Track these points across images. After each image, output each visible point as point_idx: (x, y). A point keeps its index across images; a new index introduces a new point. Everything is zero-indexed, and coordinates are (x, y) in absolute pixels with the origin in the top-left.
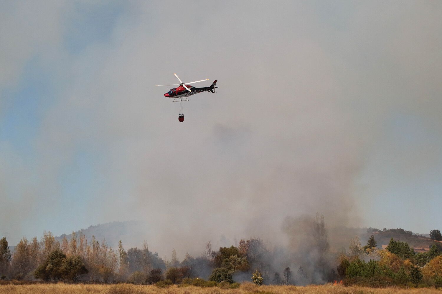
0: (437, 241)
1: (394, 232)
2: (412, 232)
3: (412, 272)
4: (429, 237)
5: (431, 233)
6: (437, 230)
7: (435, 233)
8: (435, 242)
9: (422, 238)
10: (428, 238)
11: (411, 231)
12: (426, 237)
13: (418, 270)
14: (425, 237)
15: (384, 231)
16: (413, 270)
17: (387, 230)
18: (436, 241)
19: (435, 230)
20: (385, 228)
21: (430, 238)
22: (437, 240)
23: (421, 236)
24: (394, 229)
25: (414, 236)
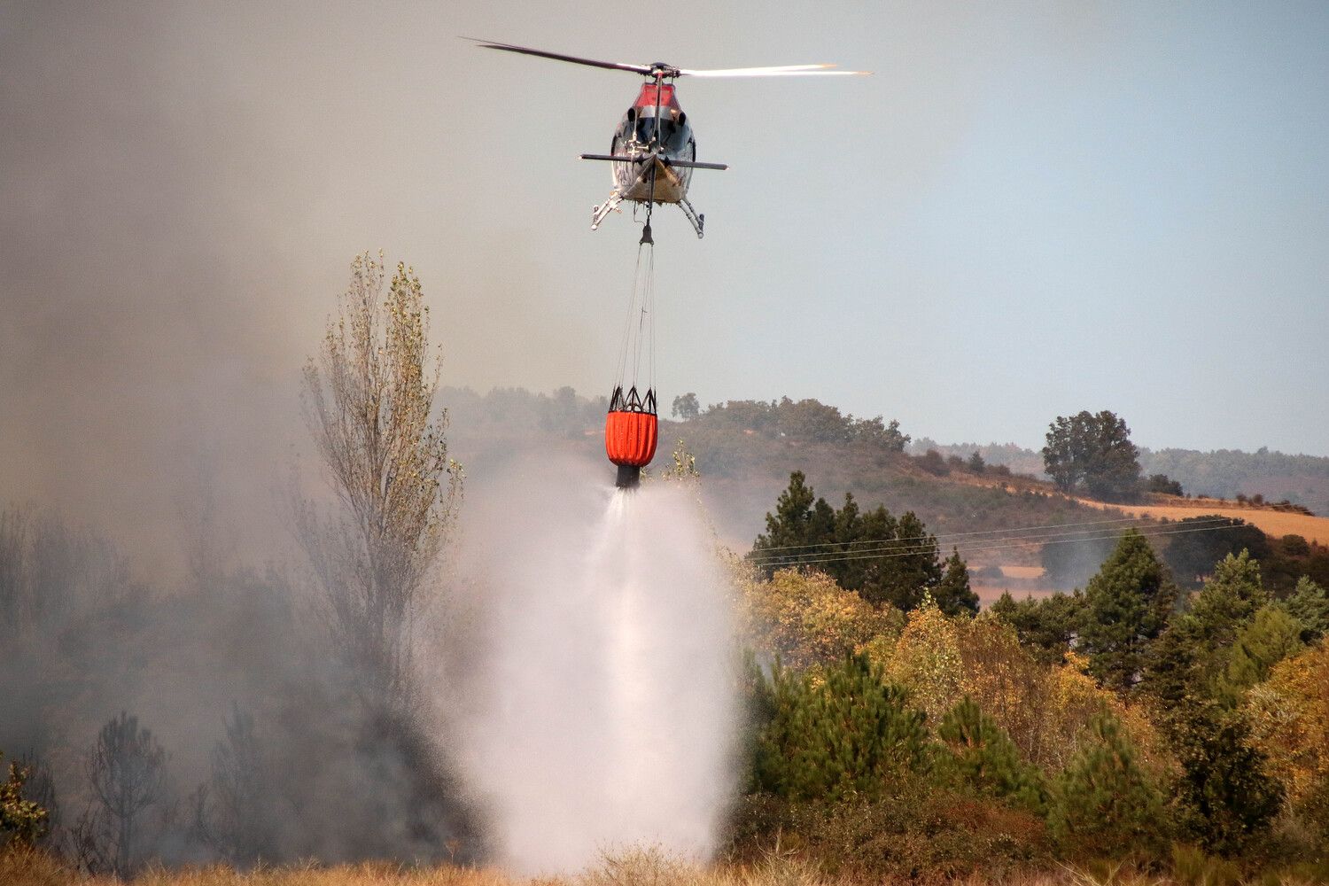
0: (1100, 506)
1: (756, 425)
2: (903, 430)
3: (1196, 760)
4: (1038, 470)
5: (1056, 435)
6: (1108, 418)
7: (1088, 437)
8: (1086, 509)
9: (976, 482)
10: (1031, 479)
11: (895, 424)
12: (1013, 470)
13: (1247, 744)
14: (1003, 472)
15: (679, 419)
16: (1208, 747)
17: (703, 408)
18: (1091, 504)
19: (1085, 415)
20: (691, 396)
21: (1050, 478)
22: (1101, 493)
23: (977, 466)
24: (763, 405)
25: (918, 460)
